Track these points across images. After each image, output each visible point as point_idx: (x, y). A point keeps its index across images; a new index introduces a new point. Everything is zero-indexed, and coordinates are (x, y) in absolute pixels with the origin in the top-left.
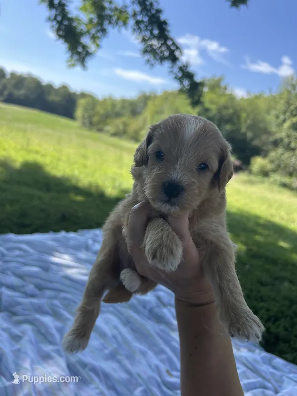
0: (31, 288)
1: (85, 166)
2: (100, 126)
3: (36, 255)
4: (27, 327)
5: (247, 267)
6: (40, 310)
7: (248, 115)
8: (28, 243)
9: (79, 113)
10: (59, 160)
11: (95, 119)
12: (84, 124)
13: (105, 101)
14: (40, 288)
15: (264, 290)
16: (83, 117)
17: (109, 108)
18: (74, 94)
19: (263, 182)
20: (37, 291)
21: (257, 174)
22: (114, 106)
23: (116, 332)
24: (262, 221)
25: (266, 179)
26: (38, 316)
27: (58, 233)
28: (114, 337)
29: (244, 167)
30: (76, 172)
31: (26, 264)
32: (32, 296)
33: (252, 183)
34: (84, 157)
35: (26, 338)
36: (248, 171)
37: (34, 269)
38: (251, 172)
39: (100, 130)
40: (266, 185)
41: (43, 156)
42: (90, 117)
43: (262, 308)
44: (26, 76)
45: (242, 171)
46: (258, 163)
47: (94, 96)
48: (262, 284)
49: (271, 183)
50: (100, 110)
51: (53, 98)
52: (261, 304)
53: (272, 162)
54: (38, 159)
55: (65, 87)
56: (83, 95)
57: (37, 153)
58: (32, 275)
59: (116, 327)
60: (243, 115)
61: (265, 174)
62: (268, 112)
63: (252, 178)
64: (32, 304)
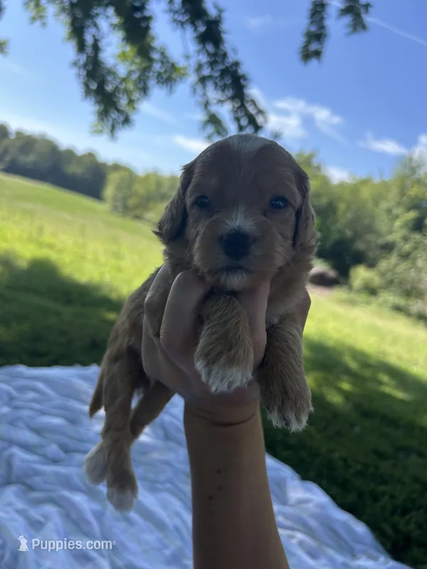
0: (53, 449)
1: (119, 269)
2: (138, 212)
3: (58, 401)
4: (50, 509)
5: (357, 429)
6: (68, 484)
7: (348, 207)
8: (45, 380)
9: (109, 191)
10: (83, 258)
11: (132, 202)
12: (115, 208)
13: (147, 177)
14: (66, 449)
15: (385, 466)
16: (115, 199)
17: (153, 187)
18: (104, 165)
19: (368, 303)
20: (62, 455)
21: (359, 291)
22: (159, 184)
23: (178, 522)
24: (371, 361)
25: (373, 299)
26: (66, 493)
27: (87, 367)
28: (177, 529)
29: (341, 280)
30: (107, 278)
31: (43, 413)
32: (55, 461)
33: (353, 303)
34: (118, 256)
35: (50, 525)
36: (347, 286)
37: (57, 421)
38: (350, 288)
39: (138, 217)
40: (373, 307)
41: (60, 251)
42: (125, 199)
43: (383, 494)
44: (38, 137)
45: (338, 286)
46: (361, 274)
47: (133, 170)
48: (381, 456)
49: (381, 305)
50: (139, 189)
51: (73, 169)
52: (382, 488)
53: (383, 275)
54: (53, 256)
55: (91, 156)
56: (116, 167)
57: (51, 246)
58: (54, 430)
59: (178, 515)
60: (342, 207)
61: (371, 291)
62: (376, 204)
63: (353, 296)
64: (57, 474)
